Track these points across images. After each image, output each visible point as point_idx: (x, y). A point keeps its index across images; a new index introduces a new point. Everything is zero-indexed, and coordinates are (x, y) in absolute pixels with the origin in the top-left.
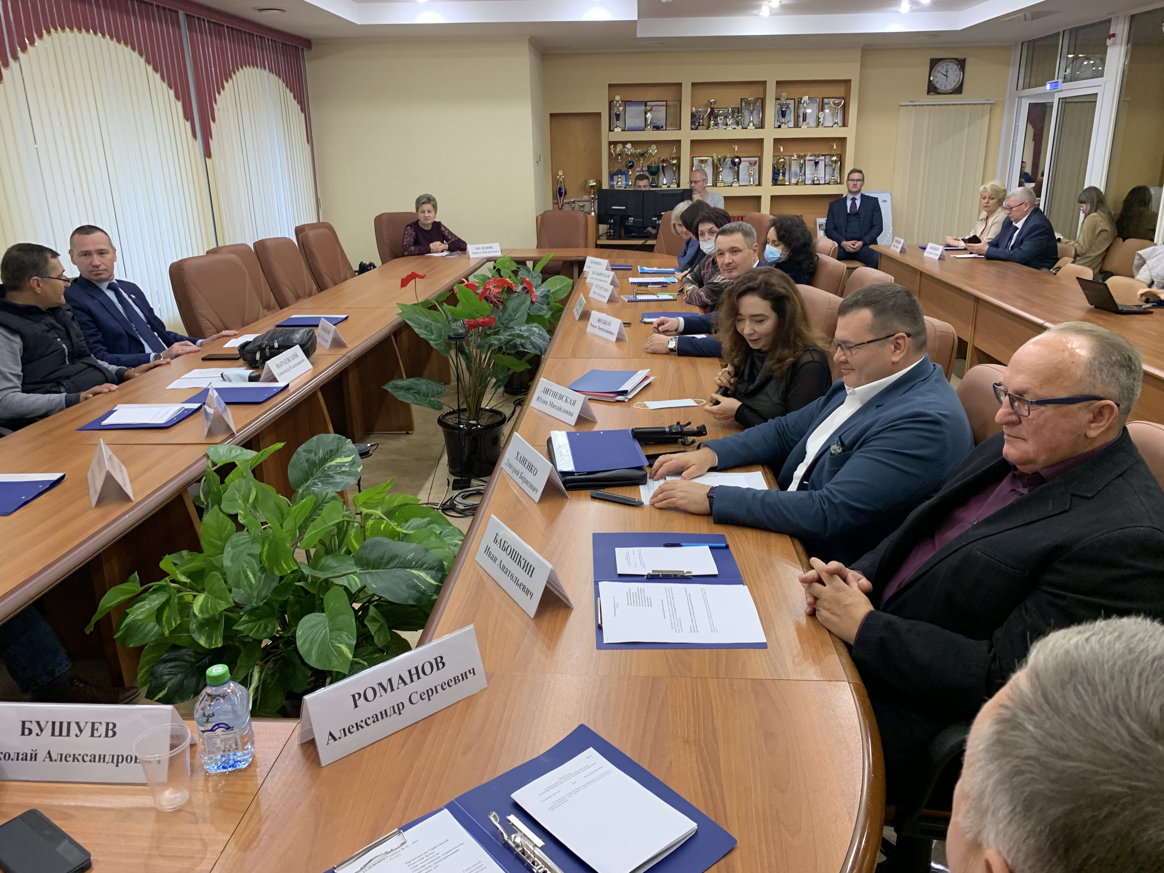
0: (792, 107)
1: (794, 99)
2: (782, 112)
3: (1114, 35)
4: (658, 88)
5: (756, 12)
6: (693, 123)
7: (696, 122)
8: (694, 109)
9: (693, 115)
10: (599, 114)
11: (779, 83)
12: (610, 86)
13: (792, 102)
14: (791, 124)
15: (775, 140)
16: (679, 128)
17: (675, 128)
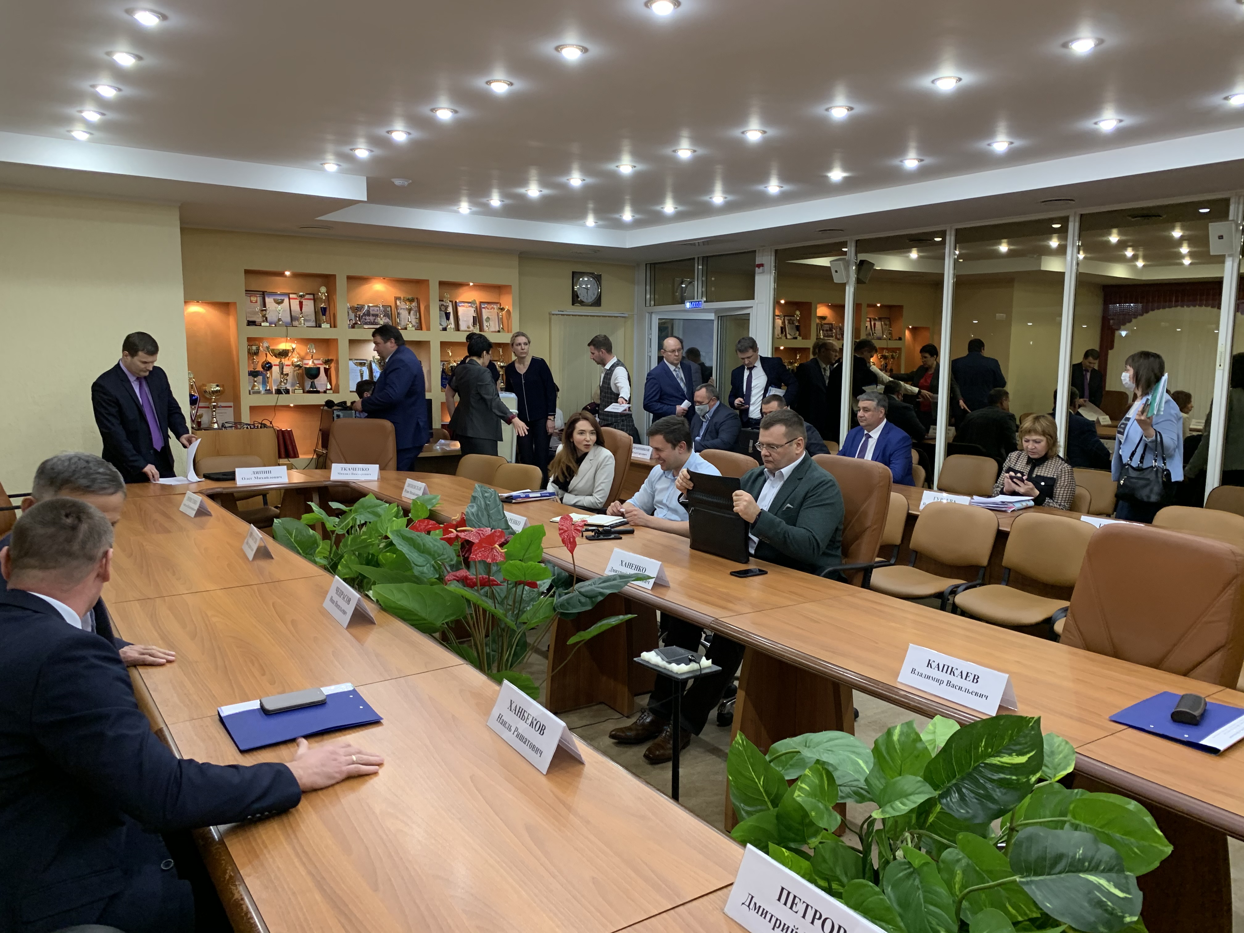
0: (451, 309)
1: (453, 302)
2: (446, 313)
3: (761, 265)
5: (455, 208)
11: (441, 283)
12: (247, 272)
13: (451, 304)
14: (453, 327)
15: (442, 343)
16: (334, 325)
17: (328, 326)
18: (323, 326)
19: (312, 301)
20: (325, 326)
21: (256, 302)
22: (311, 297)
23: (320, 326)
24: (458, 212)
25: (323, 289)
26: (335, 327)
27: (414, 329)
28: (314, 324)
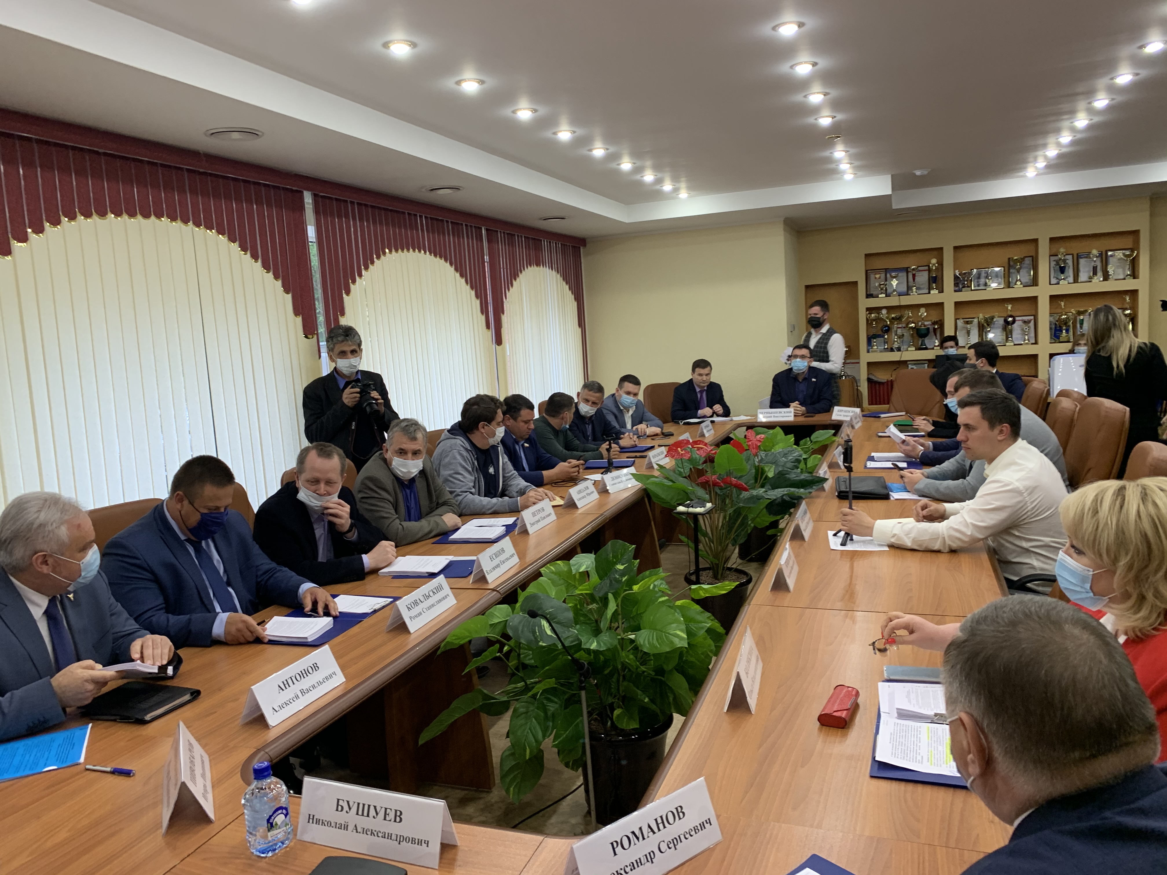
0: (1070, 262)
1: (1073, 254)
2: (1061, 267)
4: (918, 254)
5: (1021, 174)
6: (956, 285)
7: (960, 283)
8: (957, 271)
9: (956, 278)
10: (855, 283)
11: (1053, 240)
12: (867, 256)
13: (1070, 257)
14: (1071, 280)
15: (1052, 297)
16: (941, 291)
17: (937, 292)
18: (932, 292)
19: (927, 272)
20: (934, 292)
21: (880, 278)
22: (927, 268)
23: (929, 293)
24: (1025, 176)
25: (934, 261)
26: (942, 292)
27: (1022, 286)
28: (927, 291)
